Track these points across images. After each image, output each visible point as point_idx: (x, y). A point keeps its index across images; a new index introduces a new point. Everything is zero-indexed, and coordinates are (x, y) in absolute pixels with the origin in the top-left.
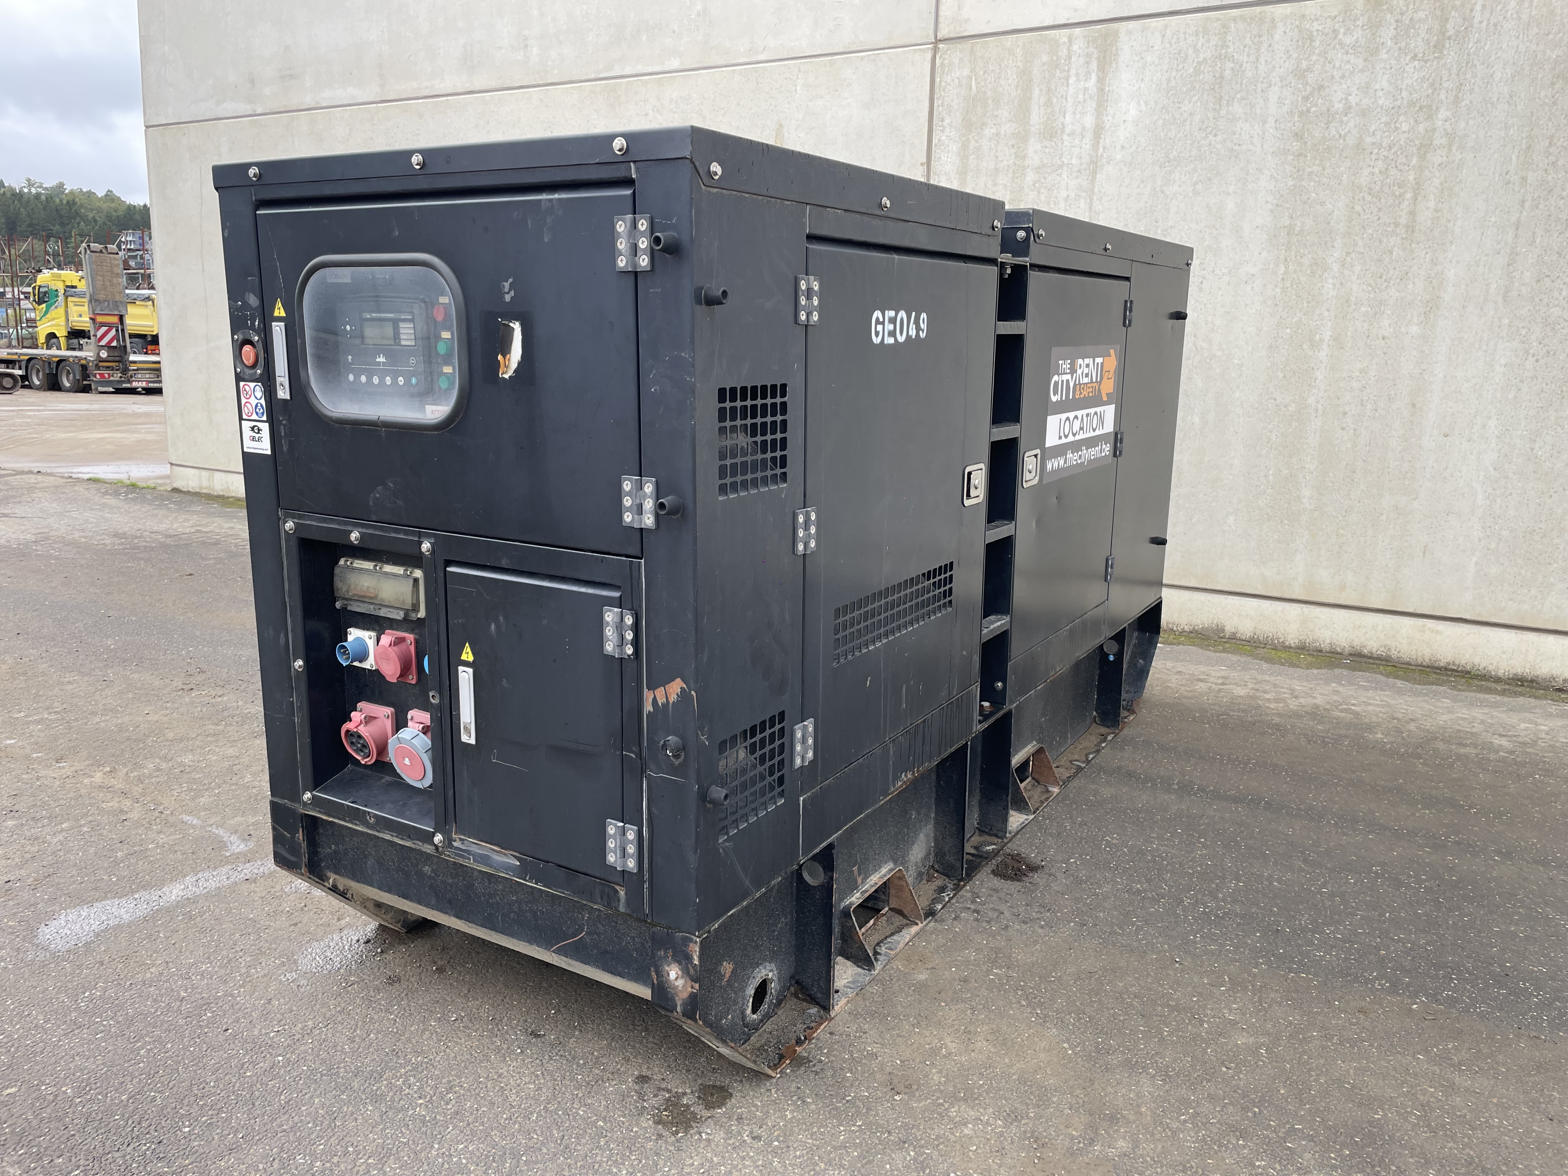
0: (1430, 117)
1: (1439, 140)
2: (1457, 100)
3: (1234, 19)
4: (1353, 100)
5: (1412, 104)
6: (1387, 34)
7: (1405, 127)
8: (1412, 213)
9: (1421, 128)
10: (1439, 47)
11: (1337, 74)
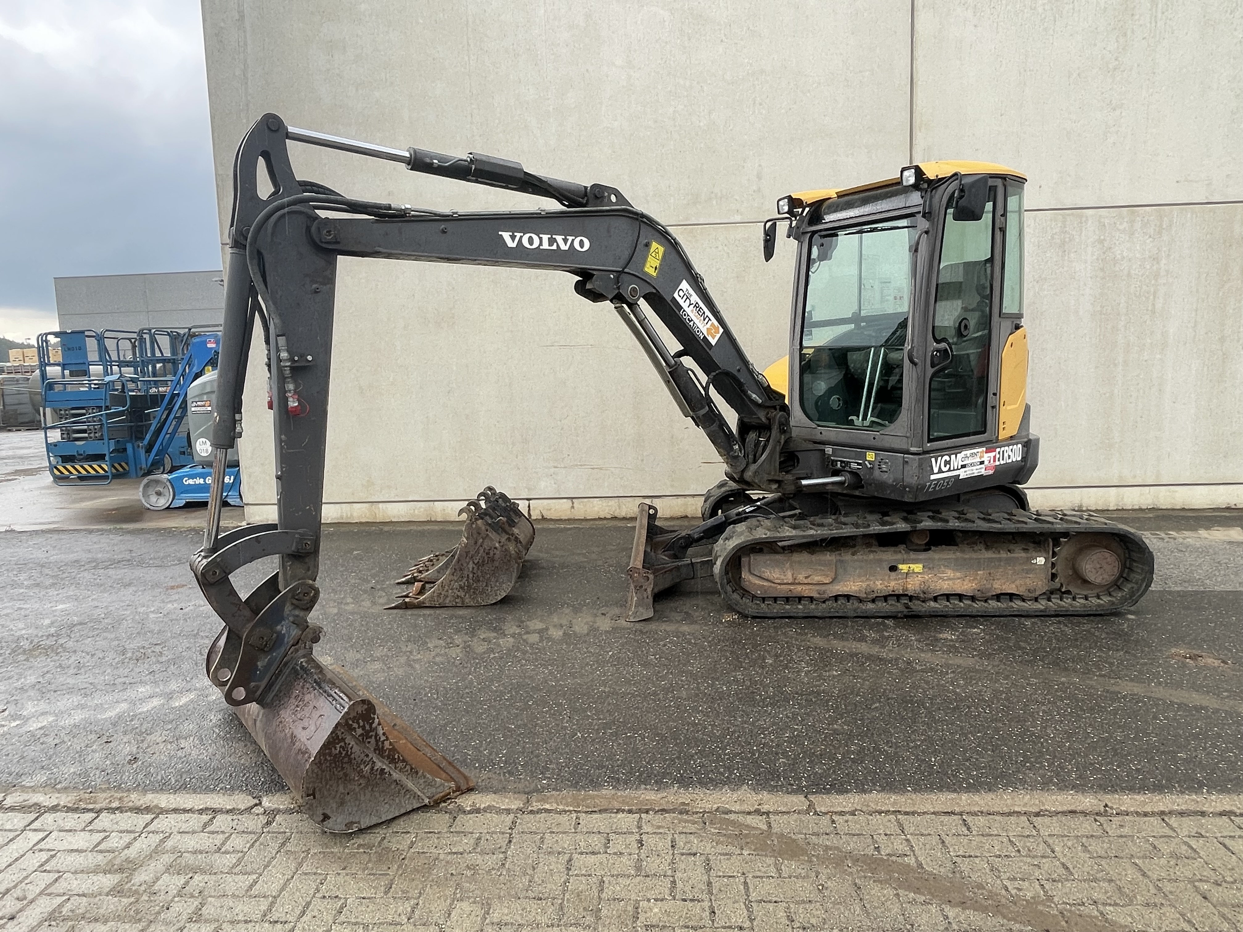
0: (1158, 263)
1: (1163, 273)
2: (1169, 255)
3: (1069, 215)
4: (1125, 254)
5: (1150, 257)
6: (1138, 225)
7: (1148, 267)
8: (1153, 304)
9: (1155, 268)
10: (1160, 233)
11: (1117, 243)
